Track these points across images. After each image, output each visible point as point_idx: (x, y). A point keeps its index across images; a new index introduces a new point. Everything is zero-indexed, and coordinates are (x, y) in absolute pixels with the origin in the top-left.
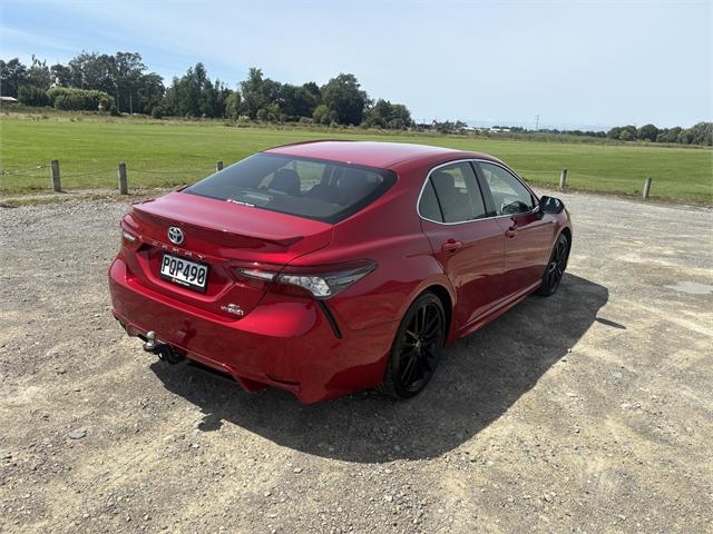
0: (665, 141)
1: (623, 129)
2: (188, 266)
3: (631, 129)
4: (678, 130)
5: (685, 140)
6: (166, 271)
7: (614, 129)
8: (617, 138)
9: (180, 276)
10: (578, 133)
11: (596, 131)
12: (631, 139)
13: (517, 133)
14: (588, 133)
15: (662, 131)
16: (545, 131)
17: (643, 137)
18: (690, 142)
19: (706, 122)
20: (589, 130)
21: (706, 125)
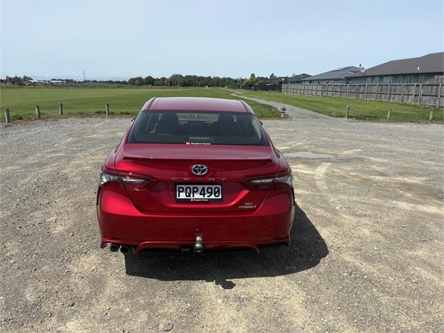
0: (159, 85)
1: (136, 79)
2: (203, 189)
3: (140, 79)
4: (164, 79)
5: (169, 84)
6: (183, 196)
7: (131, 79)
8: (134, 84)
9: (197, 196)
10: (111, 82)
11: (121, 81)
12: (141, 84)
13: (70, 83)
14: (117, 82)
15: (156, 80)
16: (88, 81)
17: (147, 84)
18: (171, 85)
19: (177, 74)
20: (118, 80)
21: (177, 75)
